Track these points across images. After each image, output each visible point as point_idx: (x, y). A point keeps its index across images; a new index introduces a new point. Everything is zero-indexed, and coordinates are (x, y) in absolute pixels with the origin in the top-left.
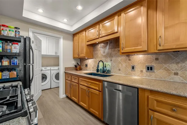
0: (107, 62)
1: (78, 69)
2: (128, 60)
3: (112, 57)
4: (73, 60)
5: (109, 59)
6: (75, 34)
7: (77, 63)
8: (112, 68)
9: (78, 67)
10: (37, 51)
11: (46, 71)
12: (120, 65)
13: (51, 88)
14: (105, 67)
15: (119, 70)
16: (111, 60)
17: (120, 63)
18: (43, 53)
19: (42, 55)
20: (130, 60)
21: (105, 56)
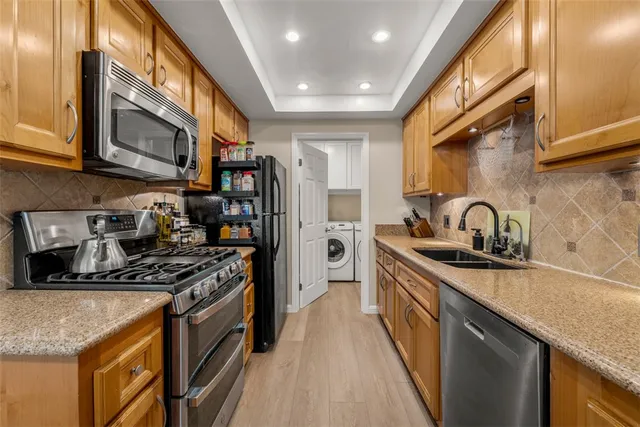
0: (515, 207)
1: (417, 233)
2: (619, 197)
3: (537, 183)
4: (403, 201)
5: (522, 195)
6: (405, 117)
7: (414, 211)
8: (534, 234)
9: (417, 225)
10: (313, 183)
11: (343, 232)
12: (574, 221)
13: (354, 281)
14: (508, 229)
15: (571, 247)
16: (533, 200)
17: (573, 211)
18: (330, 187)
19: (330, 191)
20: (629, 195)
21: (509, 184)
